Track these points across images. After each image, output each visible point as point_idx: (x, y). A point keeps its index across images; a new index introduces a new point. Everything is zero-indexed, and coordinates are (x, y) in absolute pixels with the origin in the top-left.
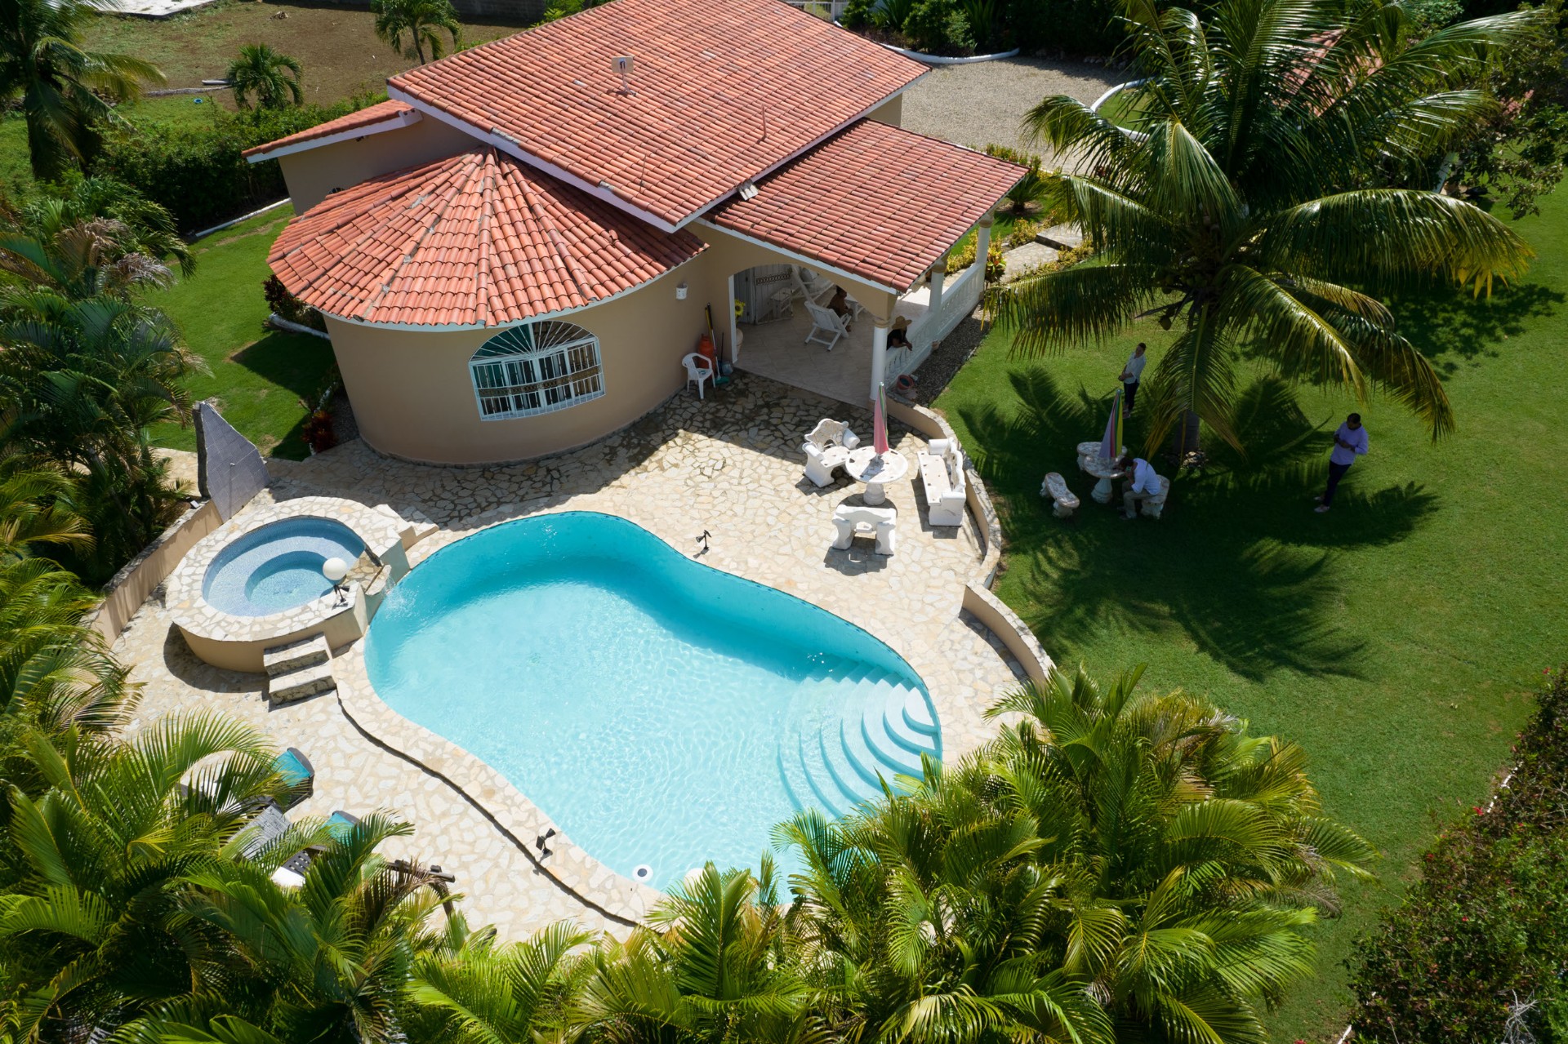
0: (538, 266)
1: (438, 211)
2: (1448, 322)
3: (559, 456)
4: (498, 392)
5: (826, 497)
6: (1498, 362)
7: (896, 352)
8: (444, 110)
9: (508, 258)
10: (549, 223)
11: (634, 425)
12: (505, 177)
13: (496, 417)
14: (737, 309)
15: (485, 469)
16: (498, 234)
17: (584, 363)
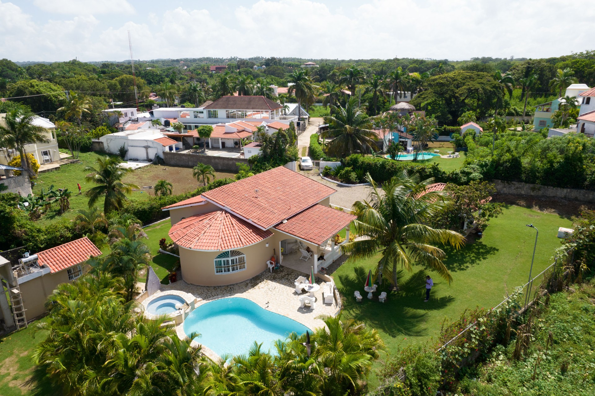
0: (233, 237)
1: (210, 224)
2: (469, 256)
3: (233, 285)
4: (220, 267)
5: (300, 296)
6: (479, 266)
7: (320, 261)
8: (214, 201)
9: (226, 235)
10: (236, 227)
11: (253, 278)
12: (227, 217)
13: (219, 274)
14: (282, 250)
15: (215, 287)
16: (224, 230)
17: (242, 261)
